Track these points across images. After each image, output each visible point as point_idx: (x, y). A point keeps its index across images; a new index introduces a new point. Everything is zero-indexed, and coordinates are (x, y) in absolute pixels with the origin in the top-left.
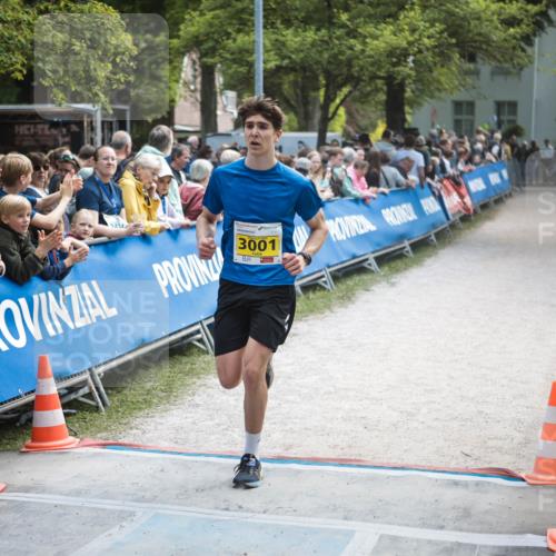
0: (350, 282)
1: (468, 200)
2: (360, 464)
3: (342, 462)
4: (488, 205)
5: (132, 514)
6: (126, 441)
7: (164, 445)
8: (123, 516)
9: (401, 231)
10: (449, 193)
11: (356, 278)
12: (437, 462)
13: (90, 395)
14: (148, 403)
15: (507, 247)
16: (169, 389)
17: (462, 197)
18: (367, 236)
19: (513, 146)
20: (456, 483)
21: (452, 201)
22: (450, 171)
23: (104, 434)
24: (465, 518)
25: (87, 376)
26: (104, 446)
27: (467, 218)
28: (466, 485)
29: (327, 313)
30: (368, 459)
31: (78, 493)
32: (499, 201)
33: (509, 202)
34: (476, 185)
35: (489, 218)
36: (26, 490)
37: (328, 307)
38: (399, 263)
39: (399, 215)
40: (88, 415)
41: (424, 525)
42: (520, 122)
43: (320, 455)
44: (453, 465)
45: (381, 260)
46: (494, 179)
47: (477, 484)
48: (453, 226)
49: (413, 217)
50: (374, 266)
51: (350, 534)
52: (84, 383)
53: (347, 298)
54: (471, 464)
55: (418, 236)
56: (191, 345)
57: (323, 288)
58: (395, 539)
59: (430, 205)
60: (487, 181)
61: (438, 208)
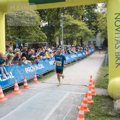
0: (73, 63)
1: (89, 53)
2: (69, 85)
3: (68, 84)
4: (91, 53)
5: (43, 90)
6: (44, 82)
7: (48, 82)
8: (42, 91)
9: (80, 57)
10: (86, 52)
11: (74, 62)
12: (78, 84)
13: (41, 77)
14: (47, 77)
15: (92, 58)
16: (50, 76)
17: (88, 52)
18: (76, 57)
19: (95, 46)
20: (80, 87)
21: (87, 53)
22: (87, 49)
23: (42, 81)
24: (80, 91)
25: (40, 74)
26: (42, 82)
27: (89, 55)
28: (81, 87)
29: (70, 67)
30: (71, 84)
31: (37, 88)
32: (93, 53)
33: (94, 53)
34: (90, 51)
35: (91, 55)
36: (32, 87)
37: (70, 66)
38: (80, 60)
39: (80, 55)
40: (41, 79)
41: (75, 92)
42: (96, 43)
43: (65, 84)
44: (80, 85)
45: (77, 60)
46: (92, 50)
47: (82, 87)
48: (87, 56)
49: (82, 55)
50: (77, 61)
51: (66, 93)
52: (40, 75)
53: (73, 65)
54: (82, 85)
55: (82, 57)
56: (54, 71)
57: (70, 64)
58: (71, 93)
59: (84, 54)
60: (91, 50)
61: (85, 54)
